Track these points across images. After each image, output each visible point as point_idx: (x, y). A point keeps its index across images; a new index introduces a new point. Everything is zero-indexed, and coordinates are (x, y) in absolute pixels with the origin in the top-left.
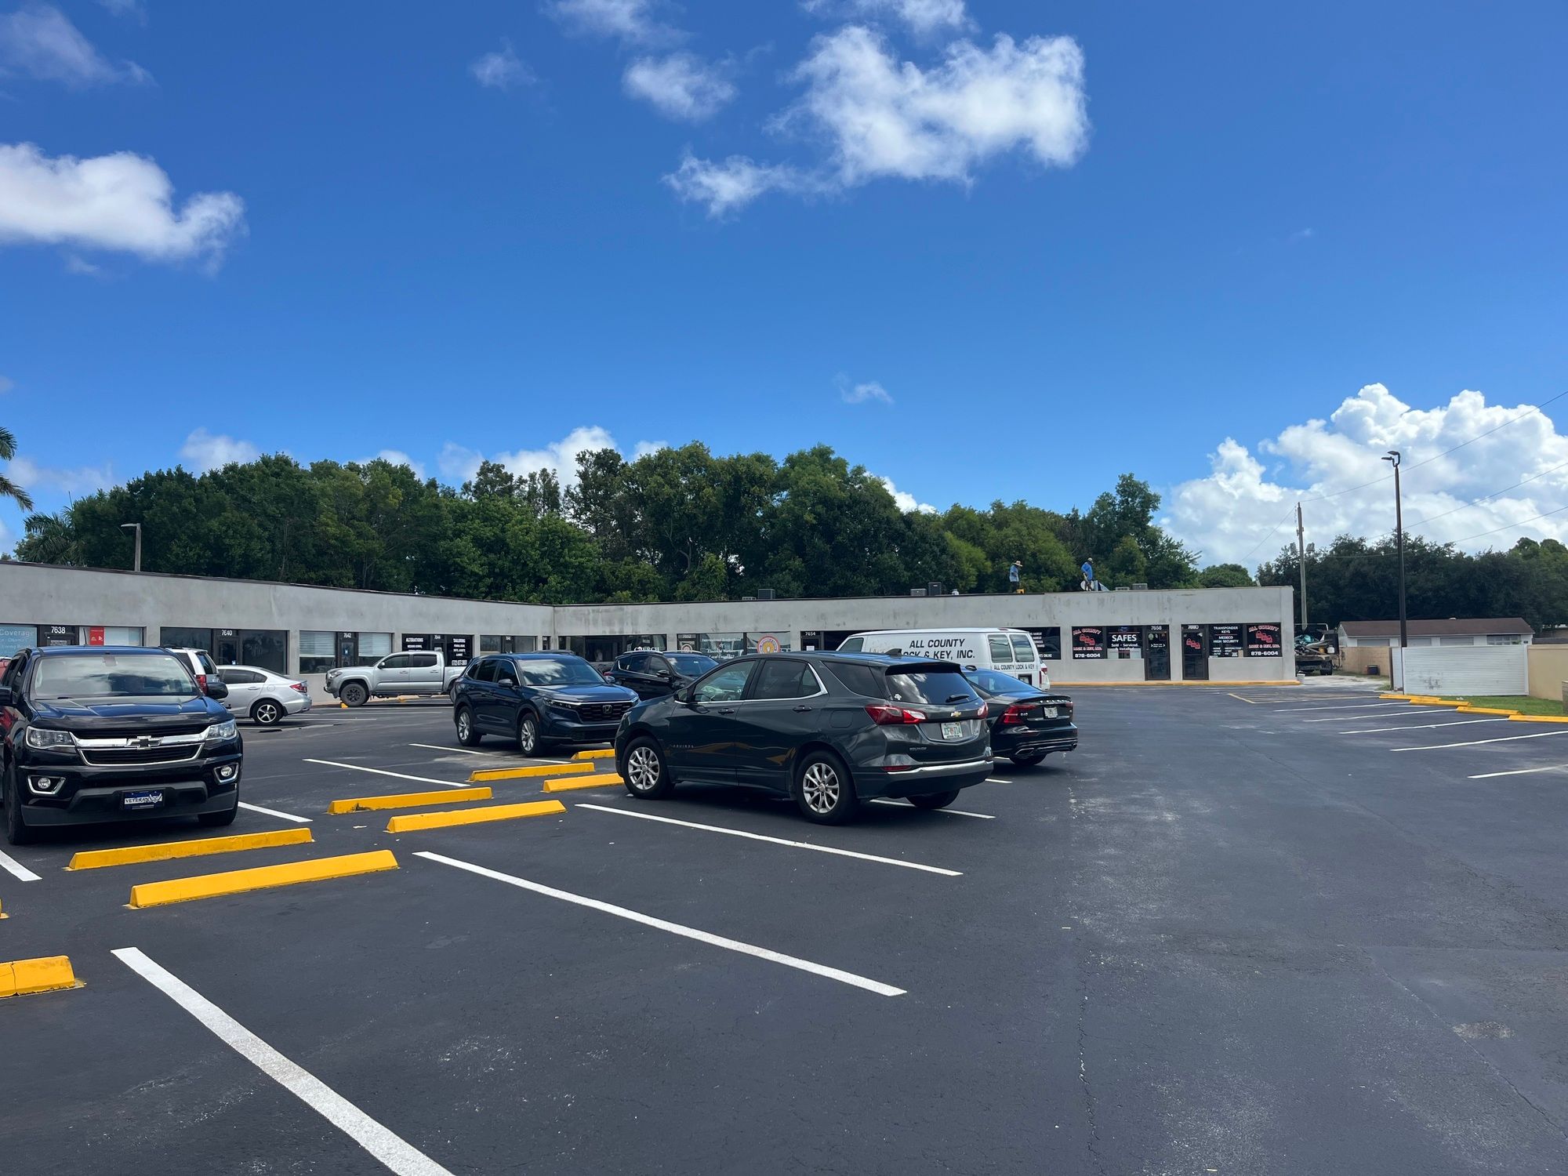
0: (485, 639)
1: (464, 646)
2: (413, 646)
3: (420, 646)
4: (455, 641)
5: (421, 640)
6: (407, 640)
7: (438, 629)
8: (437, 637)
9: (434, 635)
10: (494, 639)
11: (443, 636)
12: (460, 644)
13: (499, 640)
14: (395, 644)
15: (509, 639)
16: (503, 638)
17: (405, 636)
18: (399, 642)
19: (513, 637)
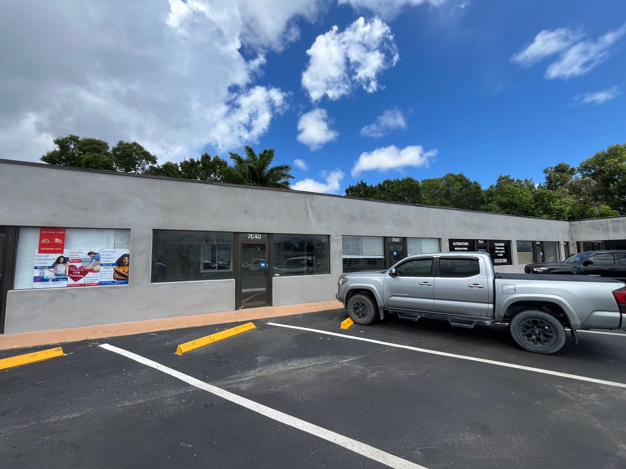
0: (520, 243)
1: (503, 248)
2: (460, 249)
3: (466, 249)
4: (496, 244)
5: (467, 244)
6: (454, 244)
7: (481, 236)
8: (480, 242)
9: (477, 240)
10: (527, 243)
11: (485, 241)
12: (500, 247)
13: (531, 244)
14: (443, 247)
15: (538, 243)
16: (533, 242)
17: (451, 241)
18: (446, 245)
19: (541, 242)
